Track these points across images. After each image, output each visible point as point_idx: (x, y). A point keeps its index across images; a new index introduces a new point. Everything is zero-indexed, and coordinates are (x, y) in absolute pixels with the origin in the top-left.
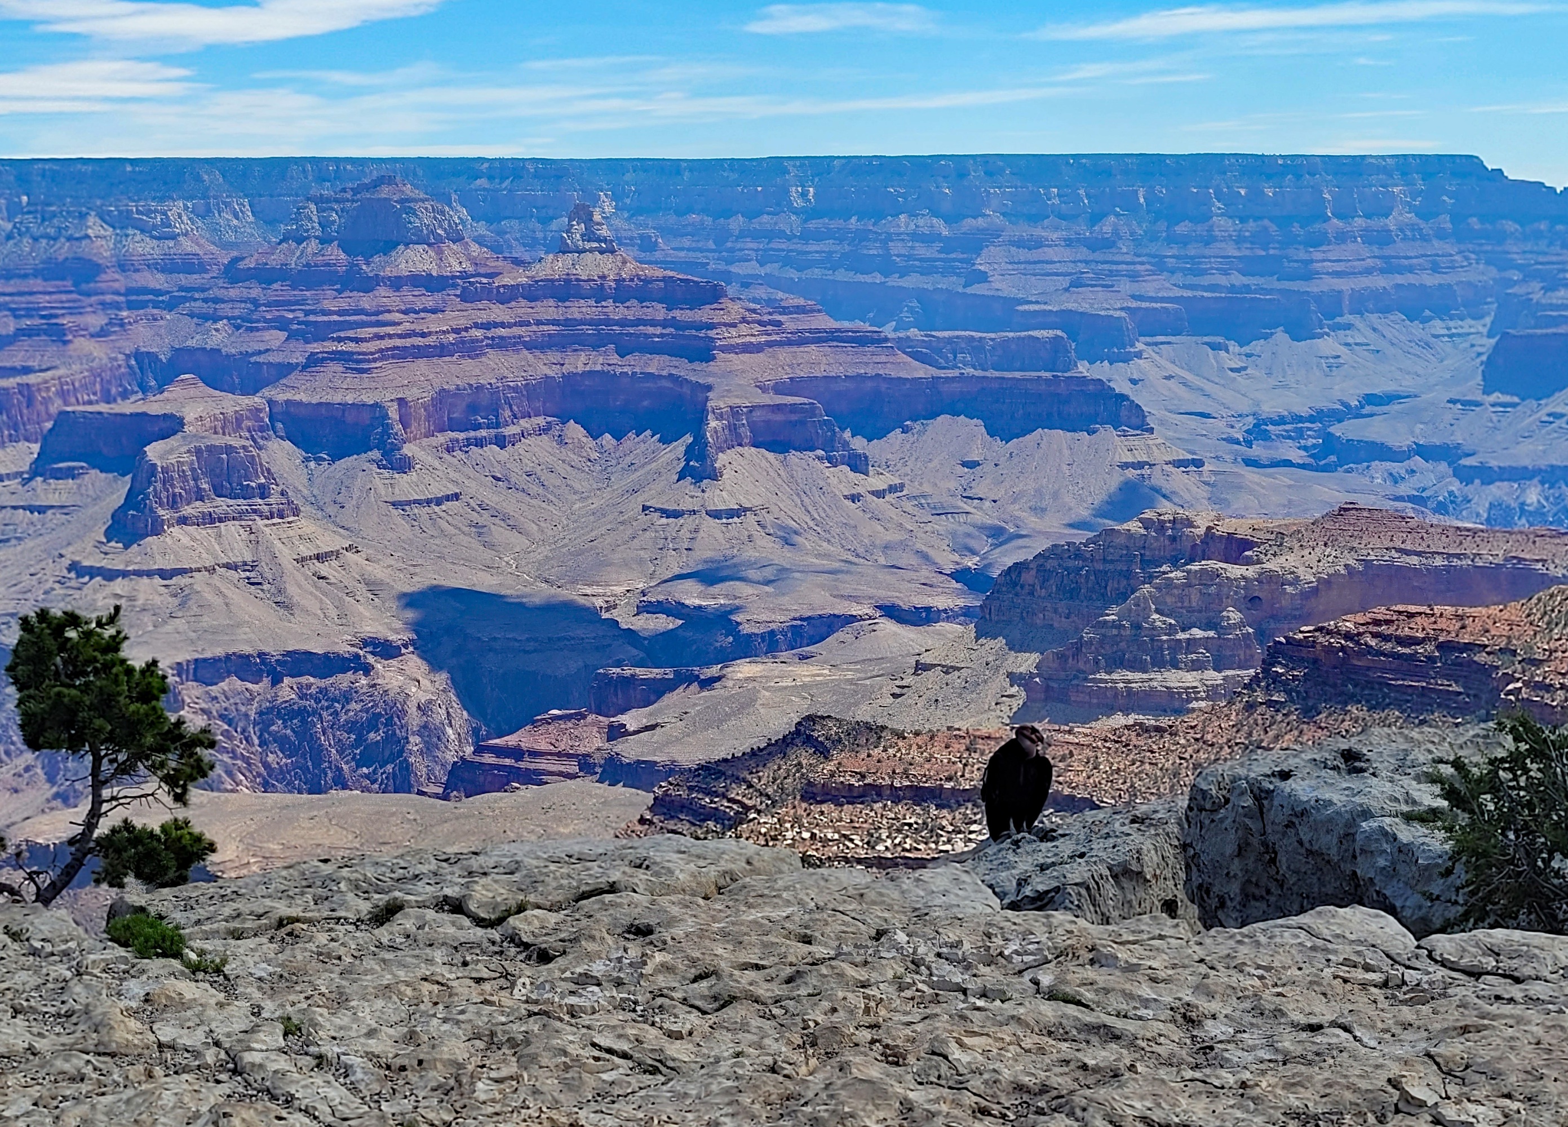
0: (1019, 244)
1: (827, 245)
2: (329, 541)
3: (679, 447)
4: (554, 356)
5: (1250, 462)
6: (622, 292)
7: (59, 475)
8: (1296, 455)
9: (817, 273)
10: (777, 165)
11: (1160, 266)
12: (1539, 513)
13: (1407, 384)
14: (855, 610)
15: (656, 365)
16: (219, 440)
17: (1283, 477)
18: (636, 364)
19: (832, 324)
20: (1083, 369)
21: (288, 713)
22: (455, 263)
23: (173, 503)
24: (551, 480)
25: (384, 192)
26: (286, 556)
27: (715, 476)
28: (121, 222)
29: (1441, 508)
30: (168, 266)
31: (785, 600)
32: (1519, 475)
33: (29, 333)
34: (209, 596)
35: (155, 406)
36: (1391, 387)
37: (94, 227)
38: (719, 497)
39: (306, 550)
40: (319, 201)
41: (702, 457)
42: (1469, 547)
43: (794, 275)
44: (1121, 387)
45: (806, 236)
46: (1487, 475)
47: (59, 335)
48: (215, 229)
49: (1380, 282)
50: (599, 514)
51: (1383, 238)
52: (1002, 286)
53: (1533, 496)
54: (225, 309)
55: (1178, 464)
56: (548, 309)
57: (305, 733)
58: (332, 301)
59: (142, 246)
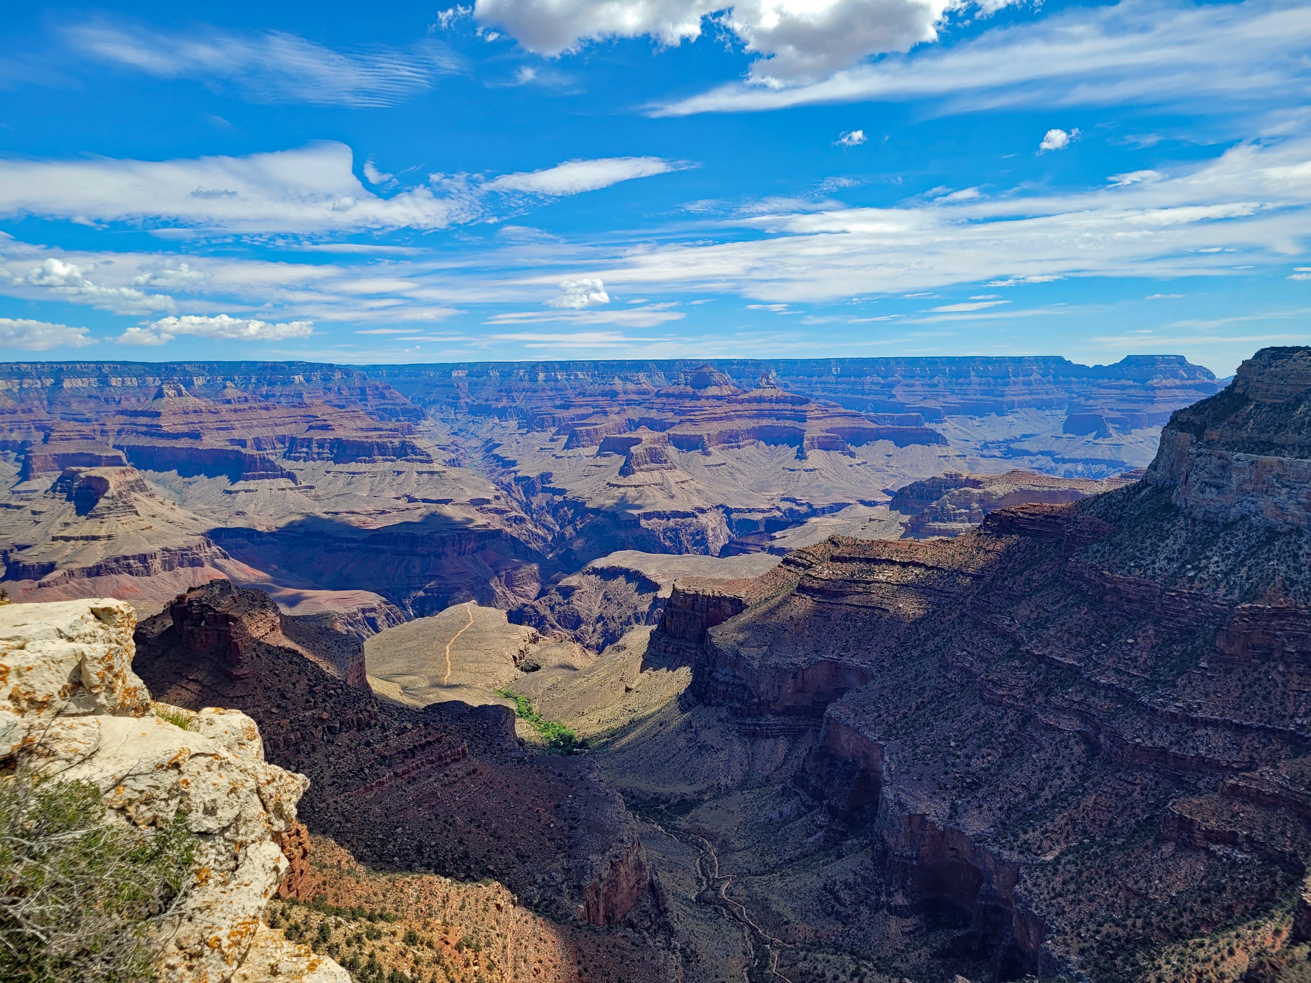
0: (907, 385)
1: (843, 386)
2: (686, 477)
3: (795, 449)
4: (756, 420)
5: (982, 456)
6: (778, 401)
7: (605, 456)
8: (998, 454)
9: (840, 395)
10: (828, 361)
11: (953, 392)
12: (1082, 474)
13: (1037, 431)
14: (850, 501)
15: (788, 423)
16: (653, 446)
17: (993, 461)
18: (782, 423)
19: (845, 411)
20: (927, 425)
21: (672, 530)
22: (726, 391)
23: (638, 464)
24: (754, 459)
25: (705, 370)
26: (672, 482)
27: (806, 458)
28: (625, 379)
29: (1048, 472)
30: (639, 393)
31: (828, 498)
32: (1075, 461)
33: (597, 413)
34: (648, 493)
35: (633, 436)
36: (1031, 432)
37: (617, 380)
38: (807, 465)
39: (678, 480)
40: (684, 372)
41: (802, 452)
42: (1056, 484)
43: (833, 395)
44: (939, 431)
45: (837, 383)
46: (1064, 461)
47: (605, 413)
48: (653, 381)
49: (1028, 398)
50: (769, 470)
51: (1029, 383)
52: (900, 399)
53: (1080, 468)
54: (655, 406)
55: (958, 456)
56: (755, 406)
57: (677, 536)
58: (688, 403)
59: (630, 386)
